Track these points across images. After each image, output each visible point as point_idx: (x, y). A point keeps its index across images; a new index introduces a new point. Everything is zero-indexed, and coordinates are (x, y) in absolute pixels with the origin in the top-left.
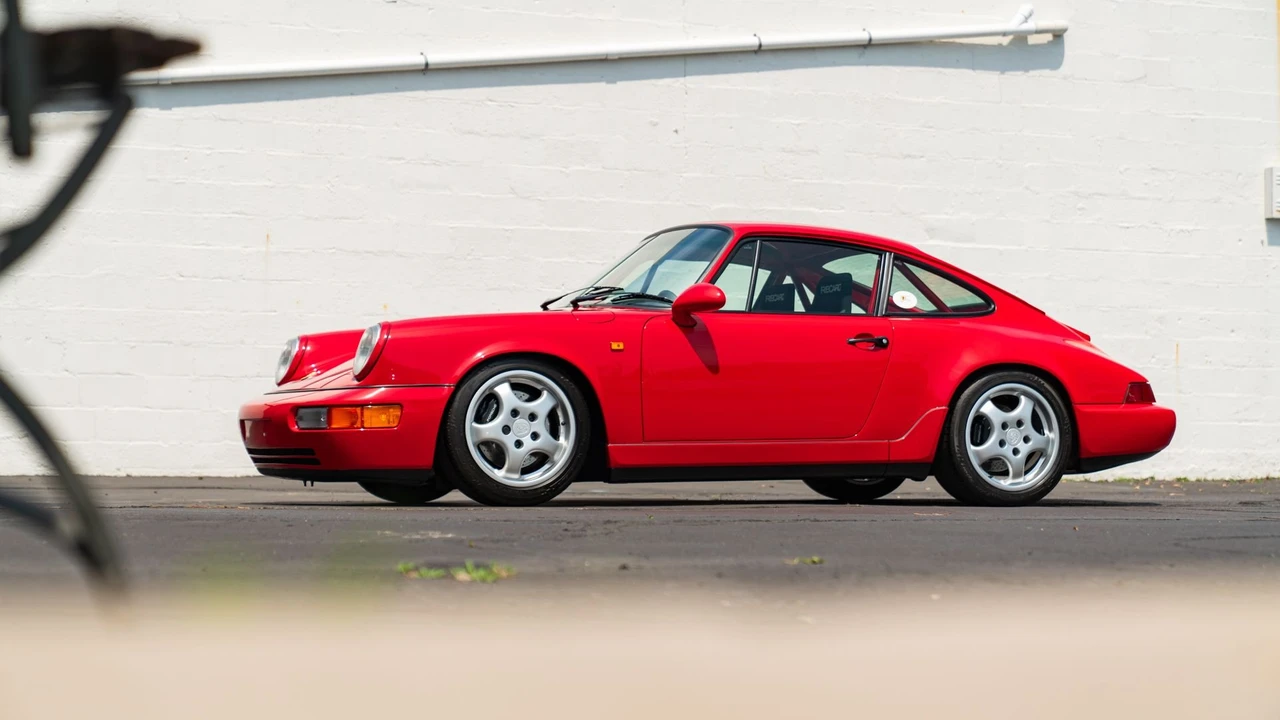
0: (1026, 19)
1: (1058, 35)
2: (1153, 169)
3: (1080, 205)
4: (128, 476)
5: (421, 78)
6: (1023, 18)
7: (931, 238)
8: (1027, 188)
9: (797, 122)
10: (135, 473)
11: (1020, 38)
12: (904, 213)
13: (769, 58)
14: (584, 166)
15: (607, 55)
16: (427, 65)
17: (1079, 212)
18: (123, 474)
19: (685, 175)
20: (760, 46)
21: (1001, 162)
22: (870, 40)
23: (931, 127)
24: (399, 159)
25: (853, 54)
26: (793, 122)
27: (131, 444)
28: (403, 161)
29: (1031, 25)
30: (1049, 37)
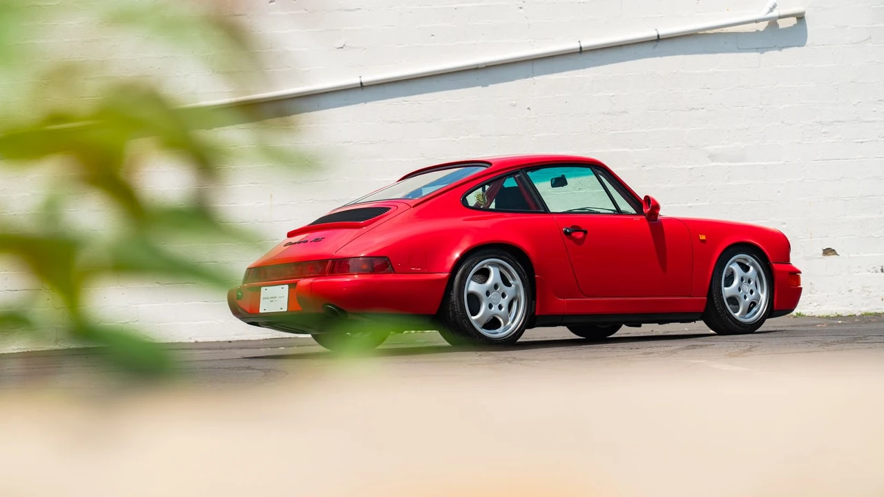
0: (771, 10)
1: (800, 17)
2: (880, 100)
3: (824, 130)
4: (196, 342)
5: (360, 93)
6: (768, 9)
7: (713, 161)
8: (783, 122)
9: (612, 95)
10: (200, 340)
11: (773, 23)
12: (691, 147)
13: (589, 56)
14: (468, 135)
15: (477, 65)
16: (361, 83)
17: (824, 135)
18: (193, 341)
19: (536, 135)
20: (581, 48)
21: (761, 107)
22: (658, 36)
23: (708, 88)
24: (350, 142)
25: (649, 48)
26: (608, 94)
27: (197, 323)
28: (351, 143)
29: (775, 13)
30: (794, 21)
